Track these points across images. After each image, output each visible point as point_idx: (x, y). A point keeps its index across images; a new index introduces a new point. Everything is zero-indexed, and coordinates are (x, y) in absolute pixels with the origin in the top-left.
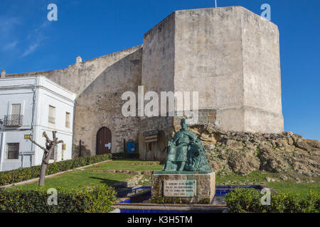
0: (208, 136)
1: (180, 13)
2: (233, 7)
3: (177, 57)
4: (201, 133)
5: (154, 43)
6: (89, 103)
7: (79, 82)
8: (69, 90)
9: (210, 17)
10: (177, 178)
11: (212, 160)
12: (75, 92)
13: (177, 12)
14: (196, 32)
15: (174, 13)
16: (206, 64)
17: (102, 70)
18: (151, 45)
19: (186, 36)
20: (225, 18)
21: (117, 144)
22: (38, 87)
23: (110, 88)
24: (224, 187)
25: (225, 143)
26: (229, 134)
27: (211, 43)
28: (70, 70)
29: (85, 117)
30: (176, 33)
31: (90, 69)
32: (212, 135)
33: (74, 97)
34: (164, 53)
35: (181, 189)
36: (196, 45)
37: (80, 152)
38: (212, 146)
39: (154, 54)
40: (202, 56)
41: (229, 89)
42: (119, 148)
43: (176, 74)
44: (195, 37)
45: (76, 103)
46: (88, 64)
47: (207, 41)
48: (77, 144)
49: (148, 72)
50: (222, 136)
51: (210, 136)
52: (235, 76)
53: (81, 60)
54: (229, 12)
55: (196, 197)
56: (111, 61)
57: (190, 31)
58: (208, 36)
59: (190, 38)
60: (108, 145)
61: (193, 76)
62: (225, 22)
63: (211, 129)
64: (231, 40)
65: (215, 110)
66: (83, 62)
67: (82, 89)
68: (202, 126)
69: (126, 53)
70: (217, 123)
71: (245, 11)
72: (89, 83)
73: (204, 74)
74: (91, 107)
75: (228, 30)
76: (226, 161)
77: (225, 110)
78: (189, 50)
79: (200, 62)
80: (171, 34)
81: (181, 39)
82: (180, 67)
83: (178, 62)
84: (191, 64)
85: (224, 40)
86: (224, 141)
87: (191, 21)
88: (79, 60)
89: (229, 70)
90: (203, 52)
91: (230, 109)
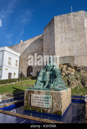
0: (71, 68)
1: (56, 17)
2: (79, 12)
3: (56, 34)
4: (68, 67)
5: (47, 31)
6: (25, 57)
7: (21, 49)
8: (18, 52)
9: (69, 17)
10: (39, 93)
11: (72, 80)
12: (20, 53)
13: (55, 17)
14: (63, 24)
15: (54, 17)
16: (68, 36)
17: (29, 44)
18: (46, 32)
19: (59, 26)
20: (76, 17)
21: (35, 73)
22: (4, 51)
23: (32, 51)
24: (78, 97)
25: (80, 72)
26: (81, 67)
27: (70, 27)
28: (19, 45)
29: (23, 62)
30: (55, 25)
31: (25, 44)
32: (73, 68)
33: (19, 55)
34: (51, 34)
35: (41, 102)
36: (64, 29)
37: (21, 76)
38: (73, 73)
39: (47, 35)
40: (66, 33)
41: (80, 47)
42: (35, 74)
43: (55, 42)
44: (63, 26)
45: (20, 57)
46: (25, 42)
47: (68, 27)
48: (20, 73)
49: (45, 43)
50: (78, 68)
51: (72, 69)
52: (82, 40)
54: (77, 14)
55: (52, 109)
56: (32, 40)
57: (61, 23)
58: (68, 25)
59: (61, 26)
60: (32, 73)
61: (63, 42)
62: (76, 18)
63: (72, 65)
64: (79, 25)
65: (74, 56)
67: (22, 52)
68: (68, 64)
69: (38, 37)
70: (75, 62)
71: (84, 12)
72: (25, 49)
73: (68, 41)
74: (25, 58)
75: (77, 21)
76: (80, 81)
77: (79, 56)
78: (61, 31)
79: (65, 36)
80: (53, 26)
81: (57, 27)
82: (57, 39)
83: (56, 36)
84: (62, 37)
85: (76, 26)
86: (79, 71)
87: (61, 19)
88: (22, 41)
89: (79, 38)
90: (67, 31)
91: (81, 56)
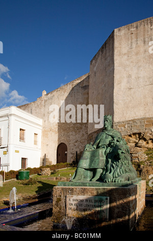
4: (139, 141)
5: (98, 65)
10: (83, 192)
12: (42, 118)
13: (116, 30)
14: (134, 45)
15: (113, 32)
18: (95, 68)
19: (125, 51)
21: (72, 155)
22: (11, 115)
28: (38, 101)
29: (49, 136)
31: (51, 99)
32: (150, 141)
33: (41, 122)
34: (106, 72)
36: (135, 57)
39: (98, 75)
40: (140, 66)
43: (115, 88)
44: (134, 49)
45: (43, 126)
46: (50, 95)
49: (93, 93)
51: (148, 143)
53: (45, 93)
58: (146, 46)
59: (128, 52)
63: (147, 135)
66: (47, 94)
69: (78, 81)
74: (53, 128)
80: (111, 53)
81: (120, 55)
82: (119, 81)
83: (117, 76)
84: (129, 77)
87: (129, 35)
88: (44, 93)
